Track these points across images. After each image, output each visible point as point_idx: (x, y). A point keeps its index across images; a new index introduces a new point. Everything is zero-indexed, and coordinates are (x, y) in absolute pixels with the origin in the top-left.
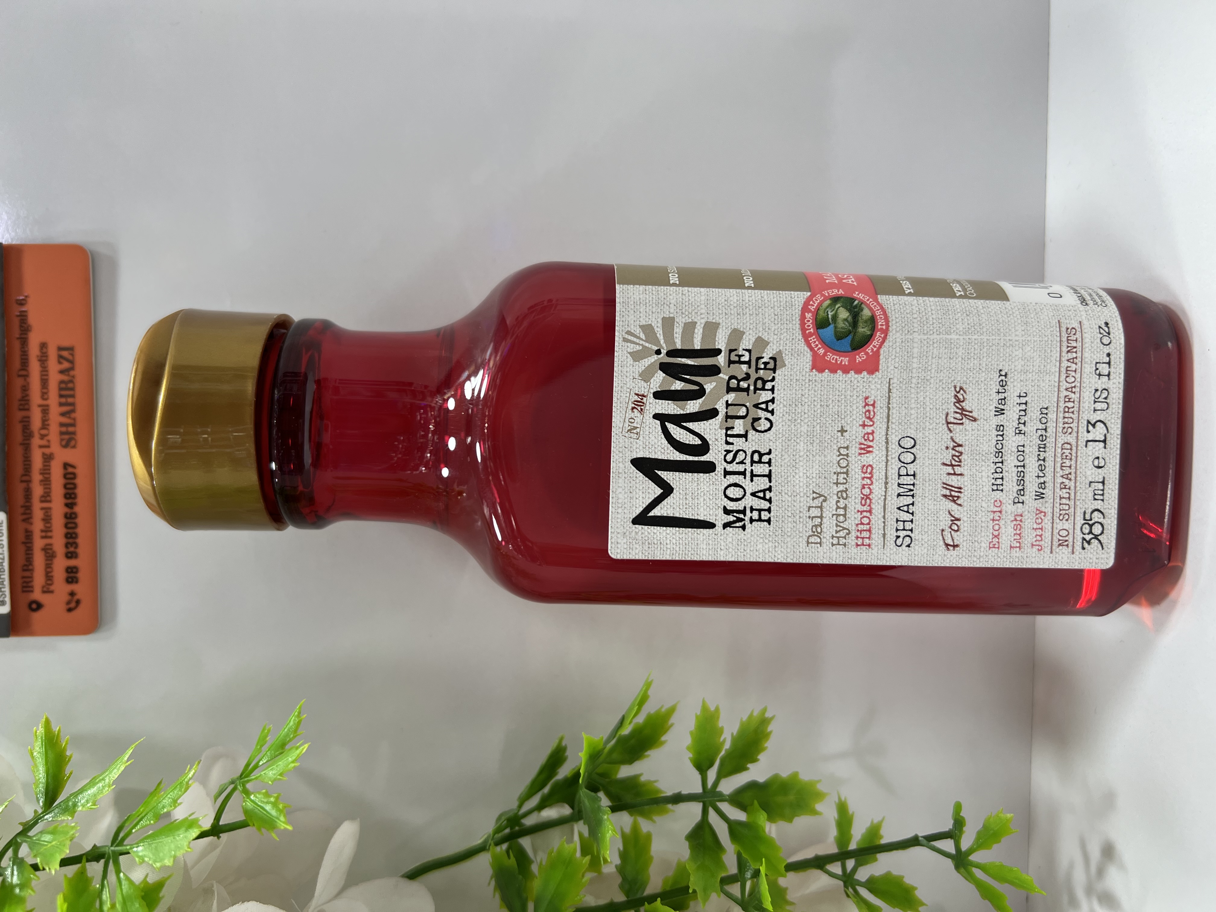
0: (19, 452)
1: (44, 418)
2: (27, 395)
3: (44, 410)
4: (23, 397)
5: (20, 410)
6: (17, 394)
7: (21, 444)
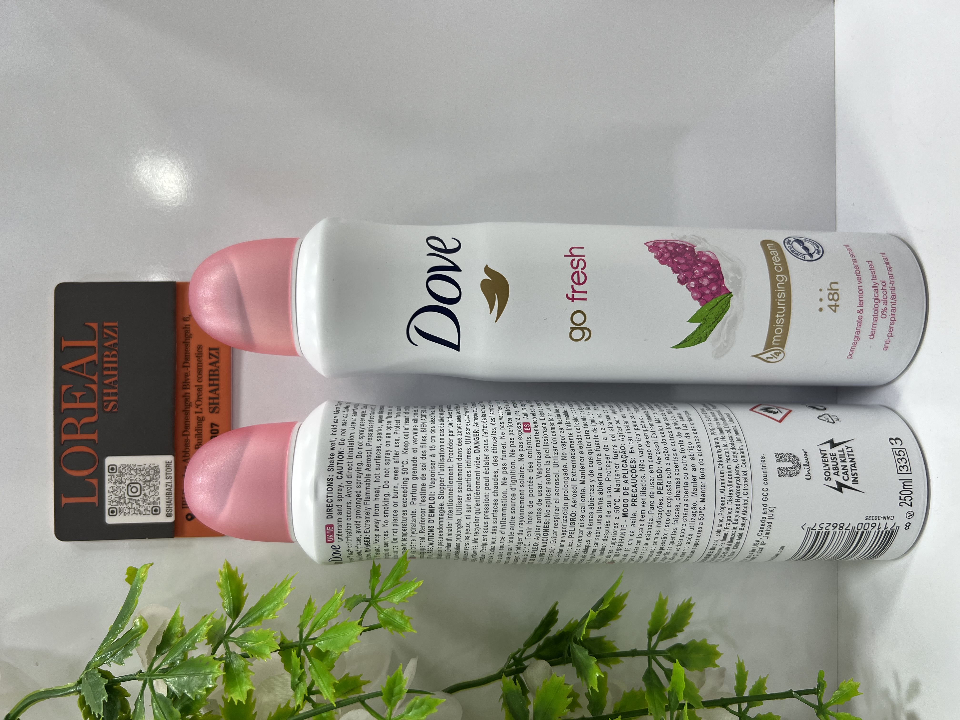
0: (181, 417)
1: (199, 394)
2: (189, 379)
3: (199, 389)
4: (186, 380)
5: (184, 388)
6: (182, 378)
7: (183, 411)
